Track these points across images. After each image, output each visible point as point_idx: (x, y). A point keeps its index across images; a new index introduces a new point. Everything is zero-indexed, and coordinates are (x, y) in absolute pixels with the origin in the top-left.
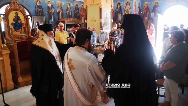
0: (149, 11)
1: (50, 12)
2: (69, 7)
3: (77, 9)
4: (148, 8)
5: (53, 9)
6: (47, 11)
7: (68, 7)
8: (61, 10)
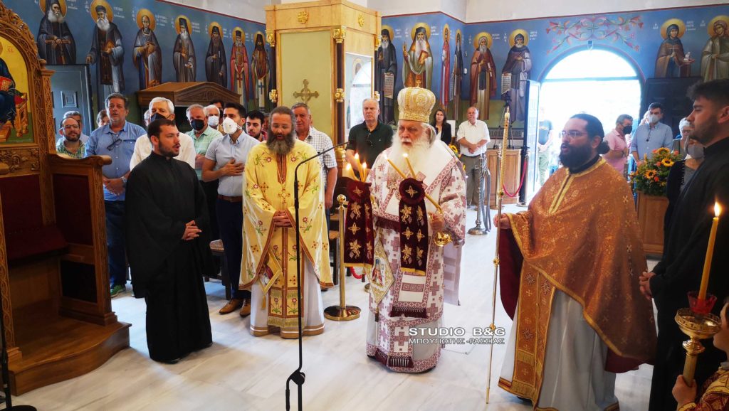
0: (493, 67)
1: (106, 55)
2: (184, 35)
3: (216, 45)
4: (489, 56)
5: (118, 42)
6: (93, 49)
7: (179, 37)
8: (151, 47)
